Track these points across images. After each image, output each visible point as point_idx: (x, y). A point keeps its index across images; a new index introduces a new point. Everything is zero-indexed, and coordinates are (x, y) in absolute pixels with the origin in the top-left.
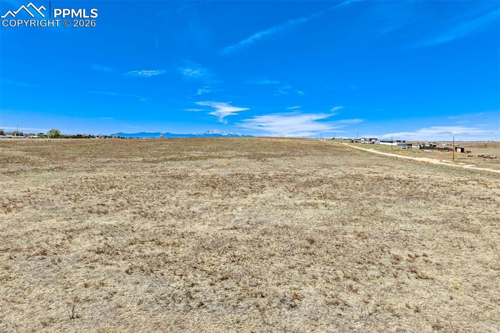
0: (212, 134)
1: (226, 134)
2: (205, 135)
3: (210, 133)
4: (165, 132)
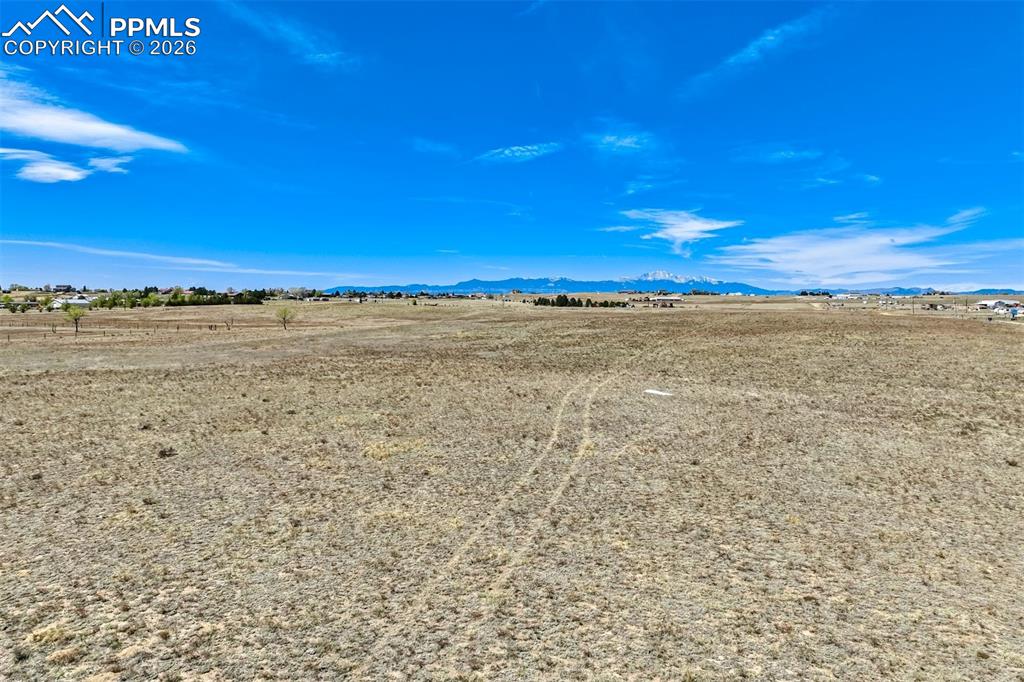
0: (654, 281)
1: (683, 281)
2: (639, 281)
3: (650, 278)
4: (558, 278)
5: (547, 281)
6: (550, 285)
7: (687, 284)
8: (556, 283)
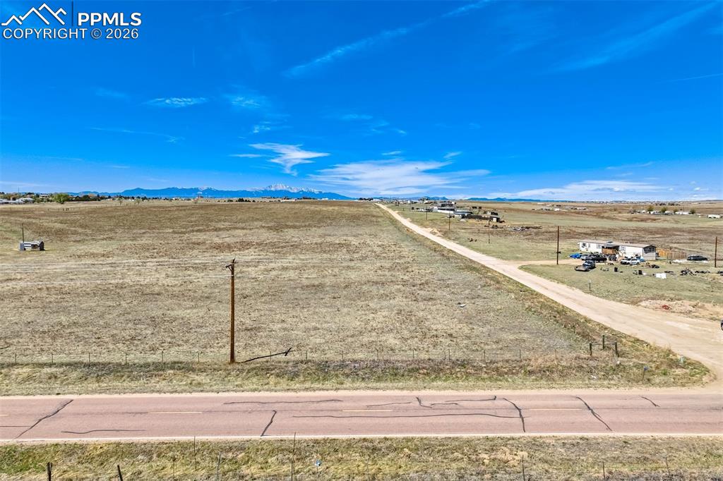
0: (276, 191)
1: (296, 191)
2: (266, 191)
3: (273, 189)
4: (205, 188)
5: (197, 190)
6: (199, 193)
7: (298, 193)
8: (204, 191)
